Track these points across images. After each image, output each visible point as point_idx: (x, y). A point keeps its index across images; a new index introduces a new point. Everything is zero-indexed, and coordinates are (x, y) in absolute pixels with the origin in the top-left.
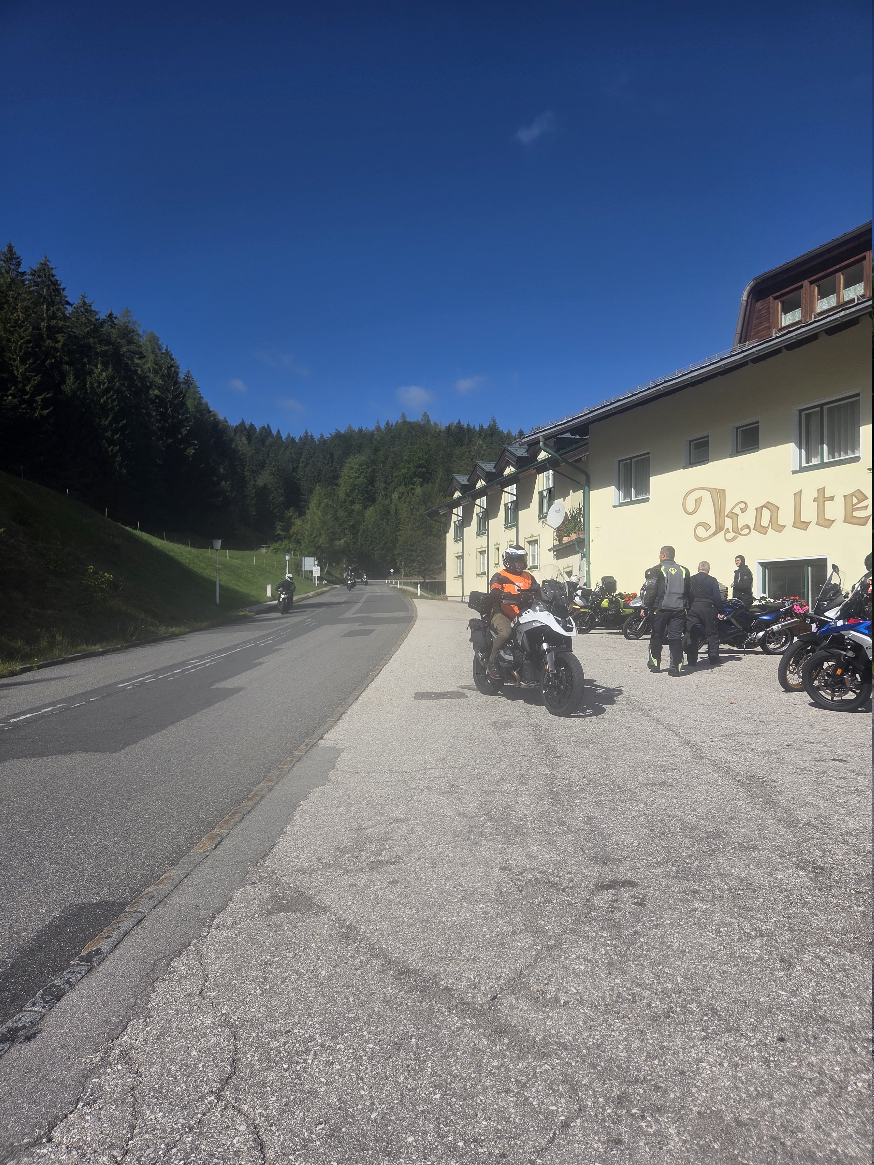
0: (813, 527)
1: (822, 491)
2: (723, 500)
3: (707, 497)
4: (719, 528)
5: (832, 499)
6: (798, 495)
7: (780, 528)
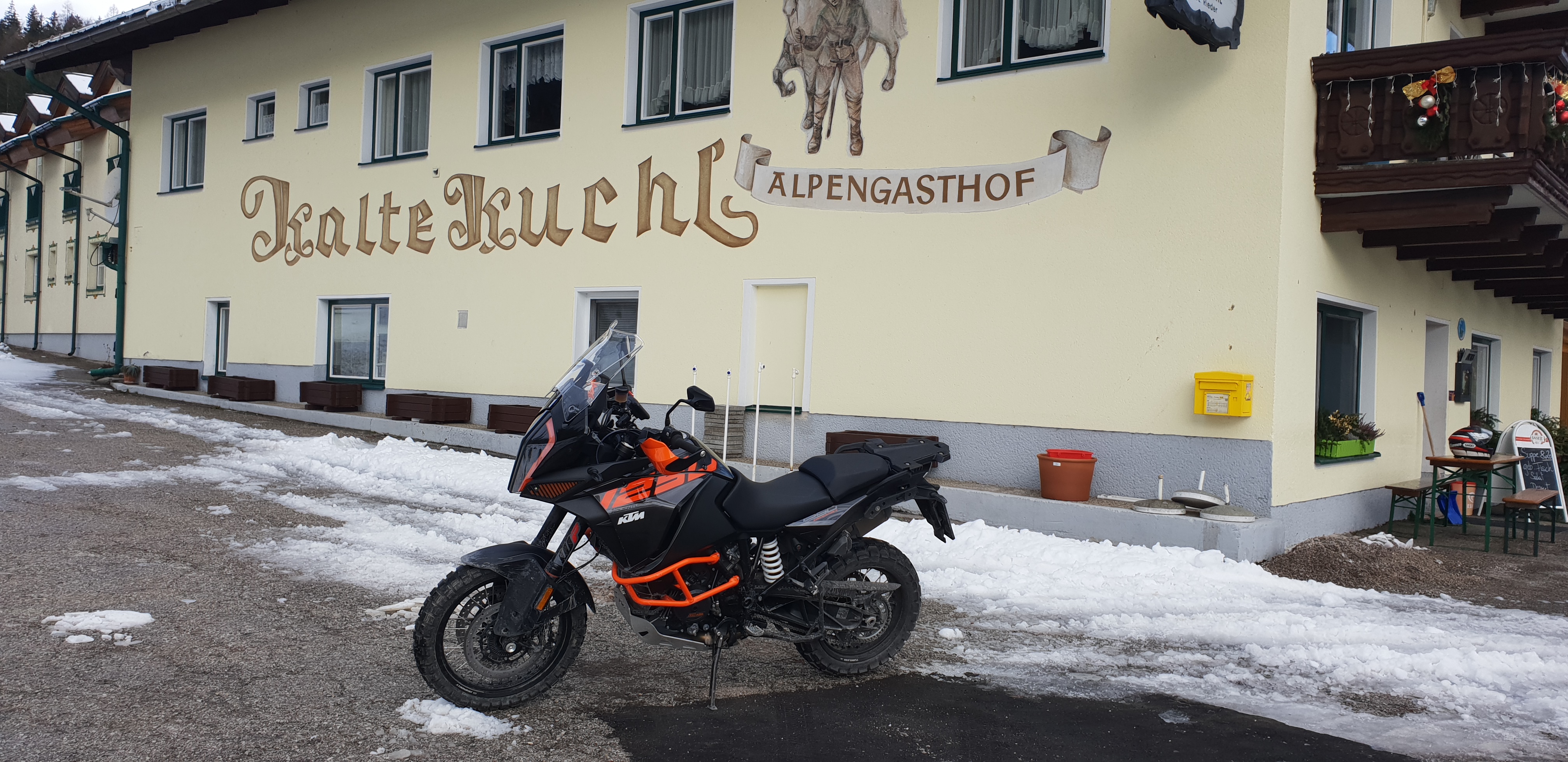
0: (377, 250)
2: (286, 200)
3: (268, 192)
4: (281, 243)
5: (397, 210)
6: (365, 202)
7: (343, 249)
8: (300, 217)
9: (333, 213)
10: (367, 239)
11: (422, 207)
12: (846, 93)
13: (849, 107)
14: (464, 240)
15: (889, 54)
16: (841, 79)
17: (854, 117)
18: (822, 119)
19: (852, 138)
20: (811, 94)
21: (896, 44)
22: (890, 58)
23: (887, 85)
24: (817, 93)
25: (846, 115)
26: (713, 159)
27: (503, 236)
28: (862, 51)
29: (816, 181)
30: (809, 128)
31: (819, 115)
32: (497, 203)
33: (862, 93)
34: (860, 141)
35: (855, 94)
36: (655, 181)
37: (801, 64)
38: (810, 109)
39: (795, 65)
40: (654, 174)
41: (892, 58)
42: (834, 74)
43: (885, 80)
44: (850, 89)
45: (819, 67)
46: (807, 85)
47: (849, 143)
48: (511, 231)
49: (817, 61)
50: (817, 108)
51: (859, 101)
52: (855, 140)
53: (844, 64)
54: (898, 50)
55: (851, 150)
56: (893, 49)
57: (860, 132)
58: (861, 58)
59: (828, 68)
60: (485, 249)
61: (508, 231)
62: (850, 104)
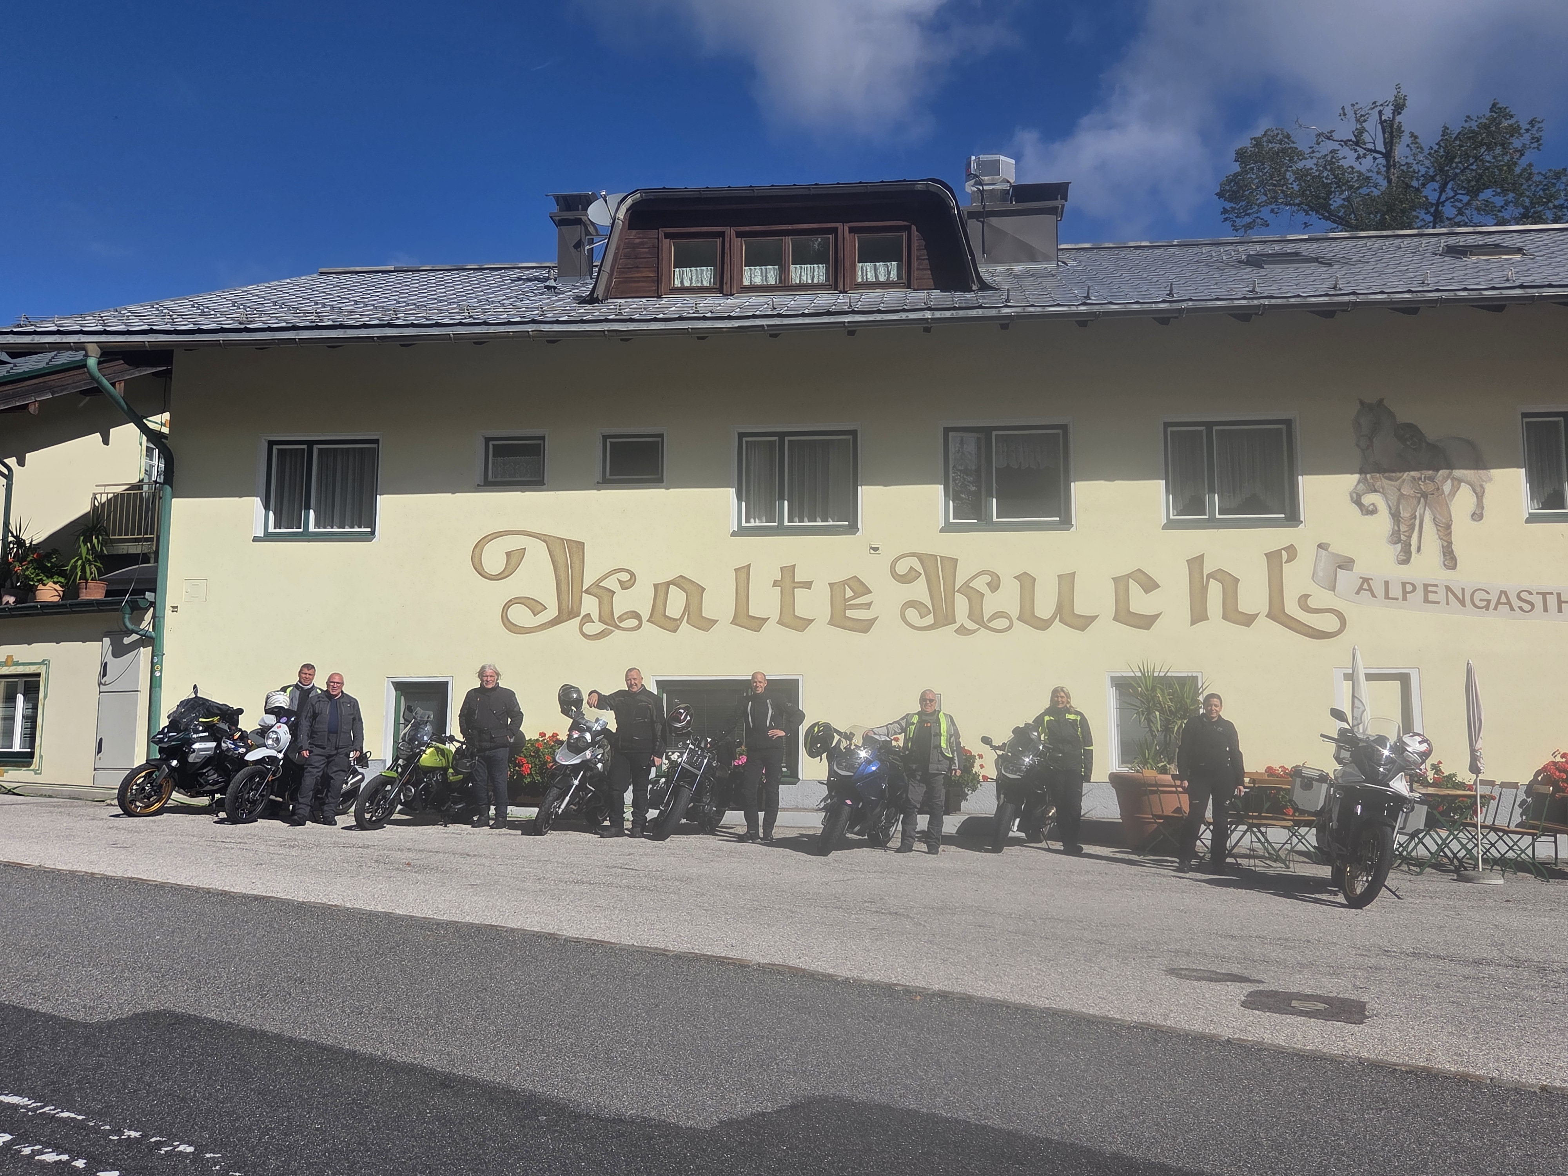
0: (771, 626)
1: (789, 571)
2: (577, 562)
3: (538, 552)
4: (567, 613)
5: (808, 585)
6: (743, 573)
7: (705, 624)
8: (611, 583)
9: (680, 582)
10: (750, 614)
11: (851, 583)
12: (1434, 520)
13: (1438, 530)
14: (929, 620)
15: (1476, 493)
16: (1427, 508)
17: (1444, 538)
18: (1410, 537)
19: (1444, 555)
20: (1396, 516)
21: (1481, 486)
22: (1477, 497)
23: (1476, 517)
24: (1402, 515)
25: (1437, 536)
26: (1284, 561)
27: (993, 618)
28: (1447, 487)
29: (1409, 588)
30: (1396, 543)
31: (1407, 534)
32: (980, 584)
33: (1451, 520)
34: (1454, 559)
35: (1444, 521)
36: (1210, 576)
37: (1381, 490)
38: (1396, 528)
39: (1376, 491)
40: (1207, 570)
41: (1480, 496)
42: (1419, 502)
43: (1474, 513)
44: (1438, 516)
45: (1402, 495)
46: (1390, 508)
47: (1442, 559)
48: (1005, 615)
49: (1399, 490)
50: (1403, 528)
51: (1448, 527)
52: (1448, 558)
53: (1429, 496)
54: (1484, 492)
55: (1445, 565)
56: (1478, 490)
57: (1452, 551)
58: (1446, 493)
59: (1412, 497)
60: (962, 631)
61: (999, 614)
62: (1439, 528)
